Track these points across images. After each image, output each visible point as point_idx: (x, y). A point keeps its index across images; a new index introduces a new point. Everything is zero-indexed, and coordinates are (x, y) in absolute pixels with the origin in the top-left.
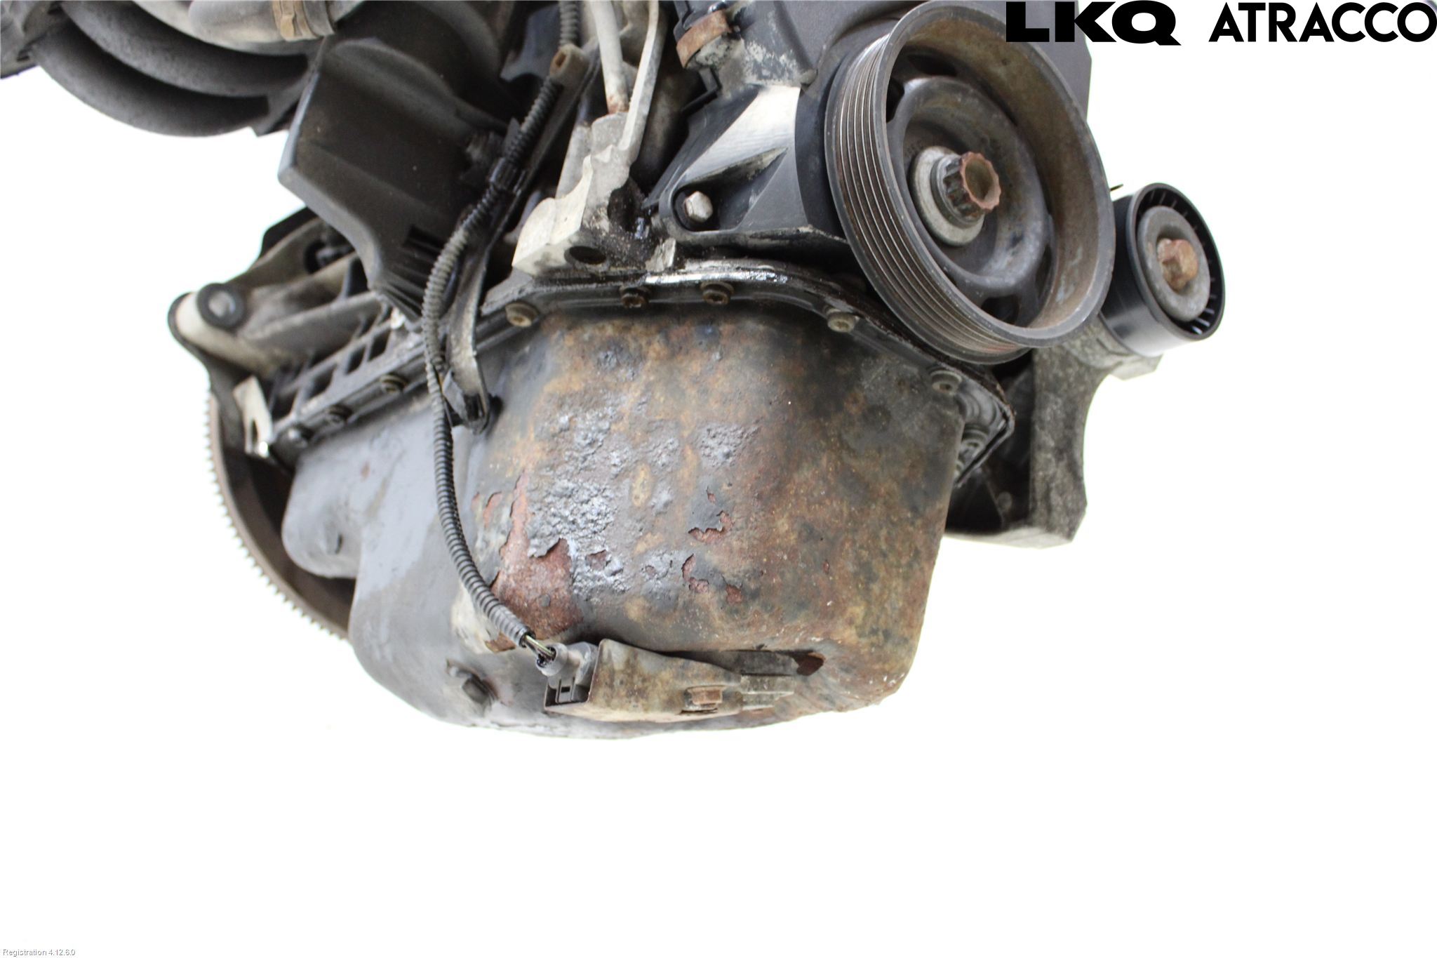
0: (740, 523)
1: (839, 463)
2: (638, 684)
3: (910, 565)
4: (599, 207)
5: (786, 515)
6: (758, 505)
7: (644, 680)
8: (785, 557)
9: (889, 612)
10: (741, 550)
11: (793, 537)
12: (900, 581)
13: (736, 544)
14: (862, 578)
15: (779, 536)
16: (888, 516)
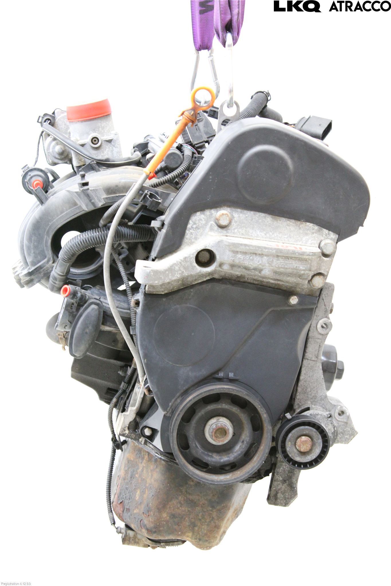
0: (152, 515)
1: (185, 498)
2: (137, 541)
3: (210, 522)
4: (125, 427)
5: (166, 513)
6: (157, 510)
7: (138, 540)
8: (165, 523)
9: (201, 534)
10: (152, 522)
11: (168, 518)
12: (206, 526)
13: (151, 520)
14: (191, 526)
15: (163, 518)
16: (203, 510)
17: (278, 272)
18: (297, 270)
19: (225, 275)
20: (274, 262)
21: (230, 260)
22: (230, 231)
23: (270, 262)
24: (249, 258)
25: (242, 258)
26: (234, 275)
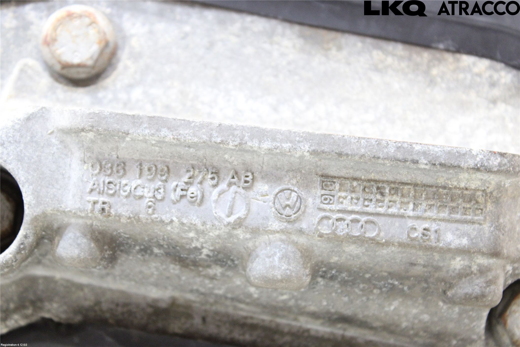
17: (340, 269)
18: (431, 249)
19: (98, 303)
20: (309, 211)
21: (90, 206)
22: (110, 96)
23: (288, 211)
24: (179, 192)
25: (148, 194)
26: (138, 306)
